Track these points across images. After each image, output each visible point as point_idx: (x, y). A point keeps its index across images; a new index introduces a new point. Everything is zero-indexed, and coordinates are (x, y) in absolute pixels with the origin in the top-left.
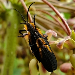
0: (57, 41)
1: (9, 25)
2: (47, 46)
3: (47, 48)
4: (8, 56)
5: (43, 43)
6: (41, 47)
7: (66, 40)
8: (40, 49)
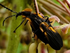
0: (62, 26)
2: (50, 28)
3: (51, 30)
5: (46, 27)
6: (46, 31)
8: (45, 33)
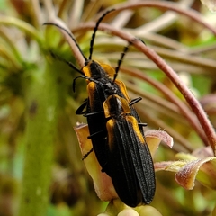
1: (33, 109)
4: (27, 201)
7: (203, 162)
